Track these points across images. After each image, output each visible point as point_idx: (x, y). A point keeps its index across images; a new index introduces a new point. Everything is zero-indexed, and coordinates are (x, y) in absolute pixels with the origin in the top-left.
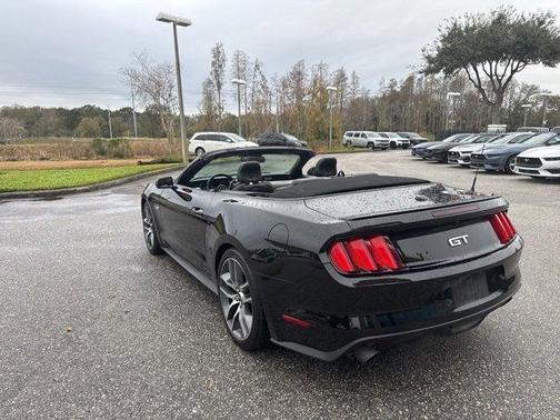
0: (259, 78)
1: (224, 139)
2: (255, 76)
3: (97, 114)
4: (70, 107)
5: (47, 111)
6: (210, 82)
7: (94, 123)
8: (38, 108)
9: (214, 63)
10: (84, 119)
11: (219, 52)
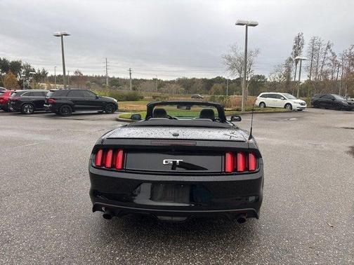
0: (329, 55)
1: (279, 97)
2: (326, 53)
3: (222, 82)
4: (210, 78)
5: (199, 80)
6: (291, 59)
7: (219, 86)
8: (194, 79)
9: (295, 47)
10: (215, 85)
11: (299, 39)
